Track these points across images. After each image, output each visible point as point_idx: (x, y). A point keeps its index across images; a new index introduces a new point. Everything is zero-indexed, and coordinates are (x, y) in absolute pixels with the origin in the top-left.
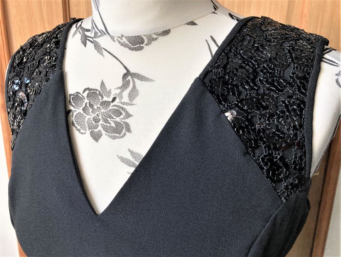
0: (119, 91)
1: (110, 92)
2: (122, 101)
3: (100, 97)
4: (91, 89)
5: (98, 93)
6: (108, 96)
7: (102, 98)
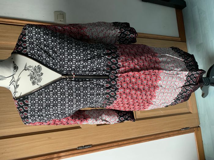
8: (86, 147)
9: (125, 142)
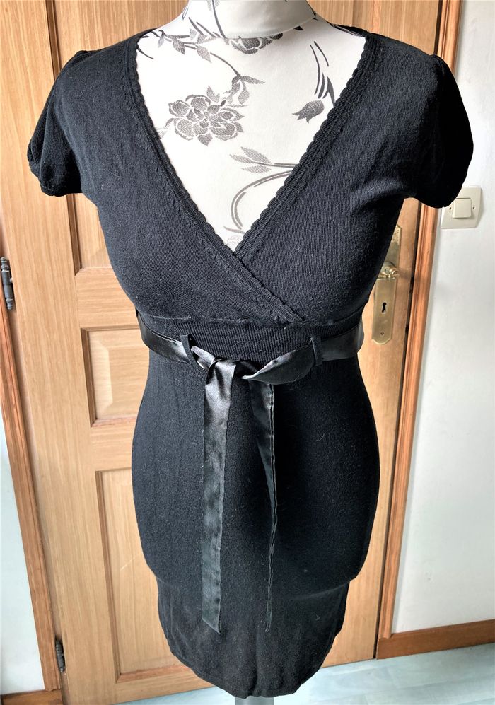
0: (229, 94)
1: (218, 96)
2: (232, 104)
3: (207, 103)
4: (196, 96)
5: (204, 99)
6: (218, 101)
7: (210, 102)
8: (6, 287)
9: (19, 430)
